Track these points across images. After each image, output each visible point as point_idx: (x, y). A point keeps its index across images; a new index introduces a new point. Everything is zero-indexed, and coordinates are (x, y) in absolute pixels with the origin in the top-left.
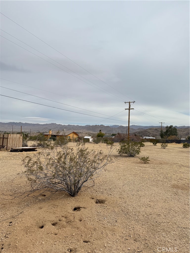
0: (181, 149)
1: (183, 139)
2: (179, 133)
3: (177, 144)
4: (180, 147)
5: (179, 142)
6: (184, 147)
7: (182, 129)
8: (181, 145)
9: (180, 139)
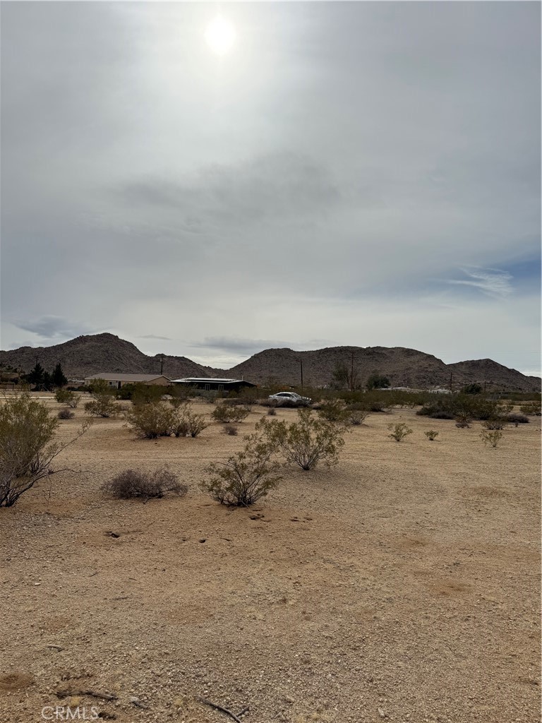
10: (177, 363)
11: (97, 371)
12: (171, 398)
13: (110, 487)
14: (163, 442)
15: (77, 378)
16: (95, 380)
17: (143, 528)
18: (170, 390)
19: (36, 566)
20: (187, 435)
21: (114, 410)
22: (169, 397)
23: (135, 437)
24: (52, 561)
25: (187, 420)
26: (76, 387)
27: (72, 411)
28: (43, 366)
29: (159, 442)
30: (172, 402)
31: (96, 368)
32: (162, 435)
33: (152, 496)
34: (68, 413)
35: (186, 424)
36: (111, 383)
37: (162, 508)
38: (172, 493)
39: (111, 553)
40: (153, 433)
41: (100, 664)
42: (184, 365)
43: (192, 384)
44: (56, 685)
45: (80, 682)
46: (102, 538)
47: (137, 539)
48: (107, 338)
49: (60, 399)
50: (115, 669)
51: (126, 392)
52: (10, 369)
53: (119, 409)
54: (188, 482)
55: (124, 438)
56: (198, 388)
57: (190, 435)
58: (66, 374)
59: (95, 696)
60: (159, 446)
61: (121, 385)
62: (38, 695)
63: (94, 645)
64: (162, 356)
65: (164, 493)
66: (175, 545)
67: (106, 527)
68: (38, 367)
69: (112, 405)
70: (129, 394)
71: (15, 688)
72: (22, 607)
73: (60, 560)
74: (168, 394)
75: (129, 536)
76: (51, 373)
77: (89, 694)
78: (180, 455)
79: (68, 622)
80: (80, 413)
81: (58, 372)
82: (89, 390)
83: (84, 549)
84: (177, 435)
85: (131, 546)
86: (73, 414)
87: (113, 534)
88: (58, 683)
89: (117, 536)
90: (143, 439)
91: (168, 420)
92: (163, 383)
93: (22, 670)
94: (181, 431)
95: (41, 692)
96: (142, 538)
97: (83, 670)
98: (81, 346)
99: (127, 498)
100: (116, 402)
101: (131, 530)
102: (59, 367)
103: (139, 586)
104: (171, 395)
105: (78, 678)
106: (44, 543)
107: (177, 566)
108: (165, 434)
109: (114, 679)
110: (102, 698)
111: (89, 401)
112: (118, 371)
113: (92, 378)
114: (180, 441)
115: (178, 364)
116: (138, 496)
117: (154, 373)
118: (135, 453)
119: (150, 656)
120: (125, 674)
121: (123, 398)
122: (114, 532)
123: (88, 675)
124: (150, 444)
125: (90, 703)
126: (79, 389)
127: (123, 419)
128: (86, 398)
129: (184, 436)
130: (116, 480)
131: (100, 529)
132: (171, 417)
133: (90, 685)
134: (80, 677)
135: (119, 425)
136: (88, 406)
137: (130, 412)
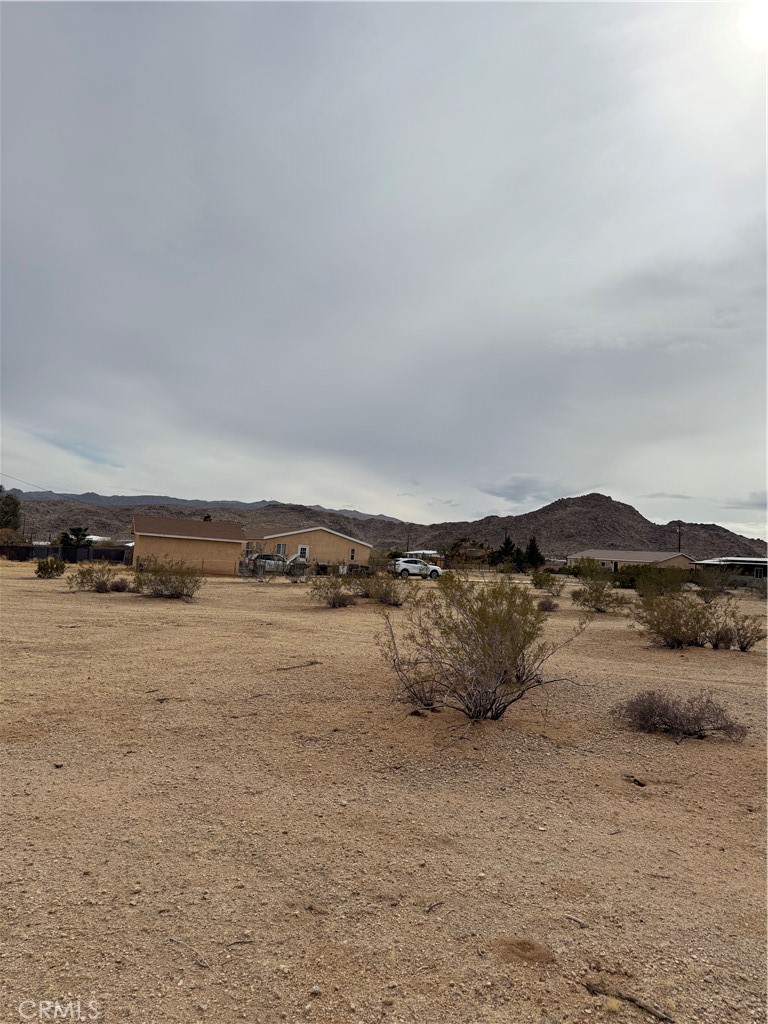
0: (26, 585)
1: (42, 543)
2: (28, 518)
3: (15, 563)
4: (26, 575)
5: (20, 554)
6: (40, 576)
7: (39, 502)
8: (30, 568)
9: (31, 542)
10: (703, 534)
11: (583, 546)
12: (698, 589)
13: (624, 711)
14: (693, 654)
15: (556, 556)
16: (582, 559)
17: (680, 779)
18: (695, 575)
19: (538, 806)
20: (732, 648)
21: (612, 602)
22: (695, 588)
23: (649, 644)
24: (557, 802)
25: (731, 623)
26: (557, 569)
27: (555, 601)
28: (514, 540)
29: (686, 655)
30: (700, 594)
31: (581, 543)
32: (689, 645)
33: (689, 734)
34: (550, 604)
35: (730, 630)
36: (603, 564)
37: (707, 755)
38: (721, 735)
39: (637, 807)
40: (676, 640)
41: (642, 963)
42: (716, 537)
43: (731, 566)
44: (583, 972)
45: (616, 979)
46: (620, 783)
47: (673, 795)
48: (596, 501)
49: (538, 584)
50: (665, 977)
51: (629, 577)
52: (474, 544)
53: (621, 602)
54: (743, 721)
55: (631, 643)
56: (743, 574)
57: (737, 647)
58: (543, 551)
59: (640, 1007)
60: (687, 660)
61: (619, 567)
62: (561, 978)
63: (629, 934)
64: (679, 524)
65: (709, 733)
66: (734, 813)
67: (625, 767)
68: (508, 542)
69: (609, 595)
70: (632, 580)
71: (531, 960)
72: (526, 856)
73: (567, 802)
74: (691, 582)
75: (660, 787)
76: (524, 550)
77: (632, 1000)
78: (723, 678)
79: (588, 890)
80: (566, 604)
81: (533, 548)
82: (576, 572)
83: (597, 795)
84: (716, 647)
85: (665, 803)
86: (556, 606)
87: (635, 780)
88: (586, 970)
89: (642, 785)
90: (661, 647)
91: (698, 622)
92: (684, 565)
93: (536, 938)
94: (722, 641)
95: (565, 976)
96: (681, 794)
97: (619, 964)
98: (561, 513)
99: (650, 732)
100: (614, 591)
101: (661, 778)
102: (533, 541)
103: (684, 864)
104: (697, 583)
105: (612, 974)
106: (543, 776)
107: (743, 847)
108: (696, 643)
109: (665, 992)
110: (652, 1013)
111: (577, 588)
112: (613, 547)
113: (578, 556)
114: (720, 655)
115: (705, 535)
116: (666, 731)
117: (667, 550)
118: (651, 667)
119: (717, 975)
120: (680, 989)
121: (623, 586)
122: (637, 778)
123: (626, 973)
124: (672, 657)
125: (634, 1014)
126: (560, 571)
127: (628, 616)
128: (573, 585)
129: (727, 648)
130: (631, 703)
131: (617, 771)
132: (704, 617)
133: (632, 990)
134: (615, 973)
135: (622, 625)
136: (576, 596)
137: (638, 606)
